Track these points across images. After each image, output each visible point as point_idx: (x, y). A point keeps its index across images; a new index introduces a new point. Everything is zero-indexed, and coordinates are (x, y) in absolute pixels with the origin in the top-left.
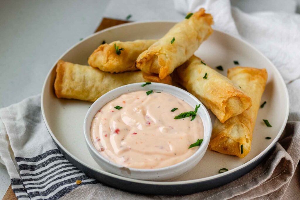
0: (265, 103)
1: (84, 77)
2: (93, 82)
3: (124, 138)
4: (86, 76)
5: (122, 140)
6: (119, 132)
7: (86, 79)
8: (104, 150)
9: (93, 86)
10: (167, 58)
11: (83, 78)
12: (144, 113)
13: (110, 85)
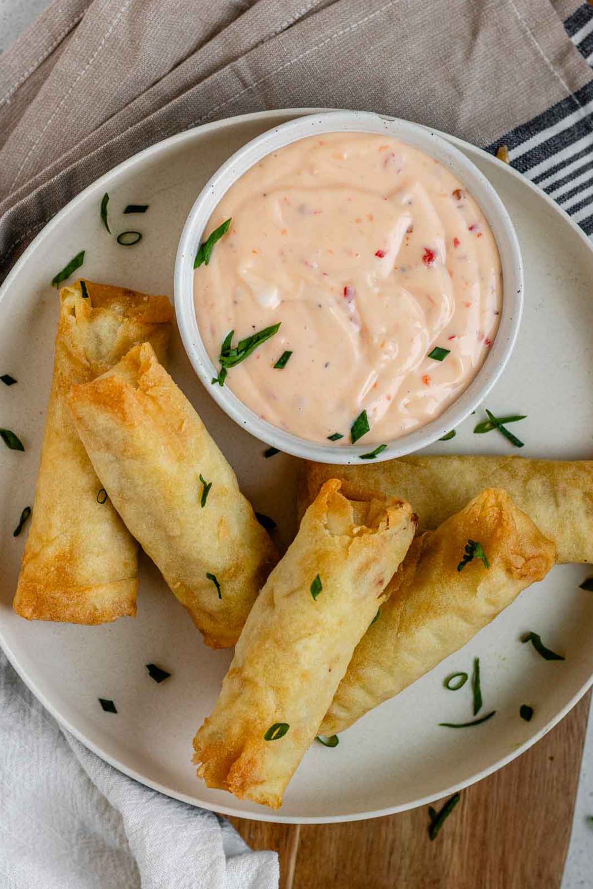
0: (17, 532)
1: (557, 505)
2: (530, 491)
3: (407, 239)
4: (552, 508)
5: (410, 231)
6: (425, 253)
7: (552, 499)
8: (454, 193)
9: (526, 482)
10: (326, 527)
11: (561, 500)
12: (365, 334)
13: (477, 485)
